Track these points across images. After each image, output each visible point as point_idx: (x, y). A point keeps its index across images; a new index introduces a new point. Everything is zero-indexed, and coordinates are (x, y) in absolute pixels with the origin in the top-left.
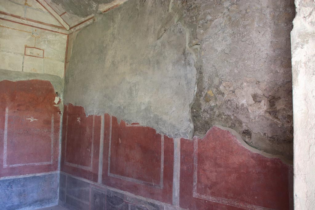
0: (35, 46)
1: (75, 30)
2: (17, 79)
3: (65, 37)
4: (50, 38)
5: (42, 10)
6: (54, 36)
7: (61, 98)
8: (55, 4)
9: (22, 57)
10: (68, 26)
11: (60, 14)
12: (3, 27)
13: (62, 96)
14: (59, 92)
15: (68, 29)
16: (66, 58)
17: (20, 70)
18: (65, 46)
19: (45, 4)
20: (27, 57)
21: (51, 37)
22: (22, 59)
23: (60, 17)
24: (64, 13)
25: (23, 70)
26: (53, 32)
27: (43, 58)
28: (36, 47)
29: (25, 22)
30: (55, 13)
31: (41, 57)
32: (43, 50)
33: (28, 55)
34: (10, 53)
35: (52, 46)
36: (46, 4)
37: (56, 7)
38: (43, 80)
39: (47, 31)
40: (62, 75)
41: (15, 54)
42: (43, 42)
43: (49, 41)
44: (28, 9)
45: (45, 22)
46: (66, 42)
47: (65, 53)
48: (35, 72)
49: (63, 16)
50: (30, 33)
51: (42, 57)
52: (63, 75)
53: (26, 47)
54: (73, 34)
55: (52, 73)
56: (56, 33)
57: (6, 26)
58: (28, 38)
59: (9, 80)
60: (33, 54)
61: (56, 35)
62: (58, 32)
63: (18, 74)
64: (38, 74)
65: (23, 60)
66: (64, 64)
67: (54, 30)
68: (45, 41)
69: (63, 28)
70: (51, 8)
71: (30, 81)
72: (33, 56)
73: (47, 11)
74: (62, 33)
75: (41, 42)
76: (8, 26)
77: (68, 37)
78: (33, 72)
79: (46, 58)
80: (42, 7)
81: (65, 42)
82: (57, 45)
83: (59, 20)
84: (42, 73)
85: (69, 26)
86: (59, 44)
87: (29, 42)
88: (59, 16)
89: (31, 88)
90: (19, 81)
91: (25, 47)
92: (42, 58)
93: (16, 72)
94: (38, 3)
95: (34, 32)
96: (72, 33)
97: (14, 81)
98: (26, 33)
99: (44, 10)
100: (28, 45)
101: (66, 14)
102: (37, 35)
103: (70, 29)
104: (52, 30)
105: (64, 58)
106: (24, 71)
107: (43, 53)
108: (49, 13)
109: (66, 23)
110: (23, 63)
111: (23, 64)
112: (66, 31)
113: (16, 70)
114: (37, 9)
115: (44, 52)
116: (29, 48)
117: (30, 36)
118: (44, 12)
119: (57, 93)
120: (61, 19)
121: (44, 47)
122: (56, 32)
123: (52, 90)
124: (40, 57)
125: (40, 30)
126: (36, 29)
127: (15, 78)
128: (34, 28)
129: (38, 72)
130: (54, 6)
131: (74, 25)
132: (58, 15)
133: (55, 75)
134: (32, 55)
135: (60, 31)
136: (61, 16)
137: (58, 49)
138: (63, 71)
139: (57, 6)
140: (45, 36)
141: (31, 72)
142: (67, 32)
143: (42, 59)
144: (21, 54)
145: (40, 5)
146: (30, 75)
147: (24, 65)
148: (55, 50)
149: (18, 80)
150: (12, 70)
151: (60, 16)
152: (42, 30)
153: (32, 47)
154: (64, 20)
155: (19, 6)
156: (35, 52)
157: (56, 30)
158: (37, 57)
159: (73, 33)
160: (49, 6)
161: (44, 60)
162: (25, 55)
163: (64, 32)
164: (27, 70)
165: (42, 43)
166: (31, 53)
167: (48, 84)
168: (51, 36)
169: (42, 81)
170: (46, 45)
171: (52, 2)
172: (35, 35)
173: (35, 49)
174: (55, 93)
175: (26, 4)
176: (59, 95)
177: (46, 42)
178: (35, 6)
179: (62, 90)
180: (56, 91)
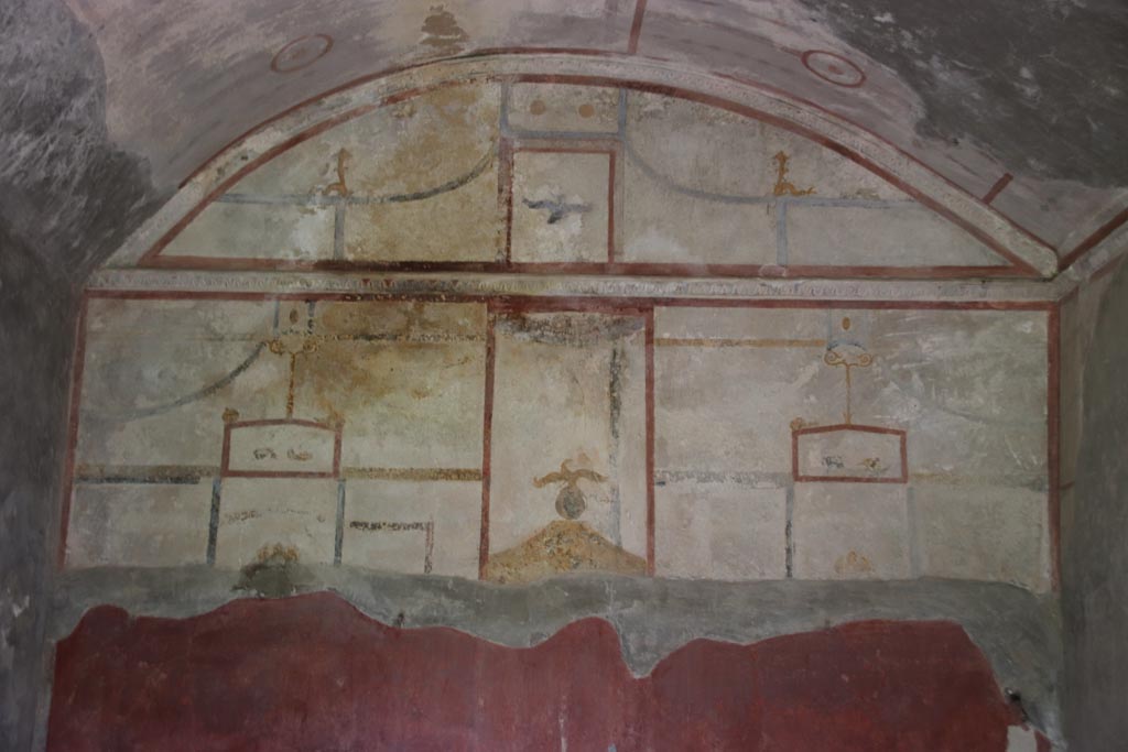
0: (849, 416)
1: (1088, 276)
2: (760, 631)
3: (1035, 326)
4: (938, 353)
5: (877, 198)
6: (960, 334)
7: (1051, 733)
8: (940, 144)
9: (781, 495)
10: (1045, 251)
11: (983, 194)
12: (675, 342)
13: (1051, 716)
14: (1031, 694)
15: (1050, 268)
16: (1054, 462)
17: (776, 572)
18: (1043, 381)
19: (888, 157)
20: (806, 492)
21: (938, 344)
22: (782, 504)
23: (987, 212)
24: (1001, 185)
25: (789, 568)
26: (954, 314)
27: (904, 479)
28: (856, 421)
29: (783, 288)
30: (954, 192)
31: (887, 475)
32: (897, 432)
33: (815, 479)
34: (715, 484)
35: (952, 401)
36: (895, 154)
37: (949, 157)
38: (913, 618)
39: (912, 315)
40: (1040, 576)
41: (739, 481)
42: (893, 386)
43: (932, 373)
44: (798, 214)
45: (899, 264)
46: (1043, 353)
47: (1043, 430)
48: (864, 576)
49: (1000, 198)
50: (817, 343)
51: (898, 475)
52: (1046, 575)
53: (799, 430)
54: (1083, 297)
55: (969, 571)
56: (974, 313)
57: (690, 336)
58: (805, 378)
59: (717, 638)
60: (840, 465)
61: (972, 328)
62: (987, 306)
63: (763, 595)
64: (881, 586)
65: (789, 511)
66: (1043, 499)
67: (956, 299)
68: (906, 375)
69: (1013, 270)
70: (923, 171)
71: (836, 630)
72: (842, 479)
73: (904, 195)
74: (1010, 306)
75: (885, 384)
76: (701, 336)
77: (1054, 322)
78: (849, 574)
79: (920, 476)
80: (874, 181)
81: (1038, 355)
82: (986, 383)
83: (982, 226)
84: (907, 575)
85: (1053, 249)
86: (1000, 376)
87: (813, 398)
88: (980, 206)
89: (845, 678)
90: (769, 641)
91: (795, 434)
92: (894, 481)
93: (756, 583)
94: (850, 165)
95: (835, 338)
96: (1071, 296)
97: (745, 643)
98: (791, 353)
99: (886, 190)
100: (809, 419)
101: (1011, 185)
102: (854, 349)
103: (1063, 266)
104: (943, 299)
105: (1039, 460)
106: (799, 572)
107: (903, 451)
108: (917, 204)
109: (1033, 237)
110: (789, 526)
111: (788, 533)
112: (1038, 287)
113: (755, 576)
114: (844, 200)
115: (903, 443)
116: (817, 436)
117: (814, 367)
118: (885, 205)
119: (1016, 698)
120: (998, 221)
121: (902, 413)
122: (973, 305)
123: (978, 684)
124: (886, 481)
125: (870, 316)
126: (850, 313)
127: (747, 625)
128: (837, 315)
129: (882, 572)
130: (936, 153)
131: (1081, 241)
132: (972, 201)
133: (992, 578)
134: (834, 471)
135: (996, 292)
136: (993, 203)
137: (996, 411)
138: (1046, 545)
139: (952, 150)
140: (905, 346)
141: (835, 576)
142: (1048, 293)
143: (900, 491)
144: (774, 477)
145: (862, 170)
146: (835, 593)
147: (798, 539)
148: (977, 419)
149: (767, 631)
150: (731, 577)
151: (987, 201)
152: (882, 312)
153: (834, 423)
154: (1013, 223)
155: (747, 208)
156: (855, 449)
157: (972, 291)
158: (869, 480)
159: (1077, 289)
160: (912, 158)
161: (911, 496)
162: (797, 478)
163: (1022, 292)
164: (815, 567)
165: (887, 391)
166: (829, 462)
167: (950, 639)
168: (937, 339)
169: (906, 631)
170: (914, 401)
171: (919, 138)
172: (845, 355)
173: (851, 438)
174: (1006, 702)
175: (781, 188)
176: (1035, 709)
177: (916, 376)
178: (831, 184)
179: (1053, 677)
180: (1006, 686)
